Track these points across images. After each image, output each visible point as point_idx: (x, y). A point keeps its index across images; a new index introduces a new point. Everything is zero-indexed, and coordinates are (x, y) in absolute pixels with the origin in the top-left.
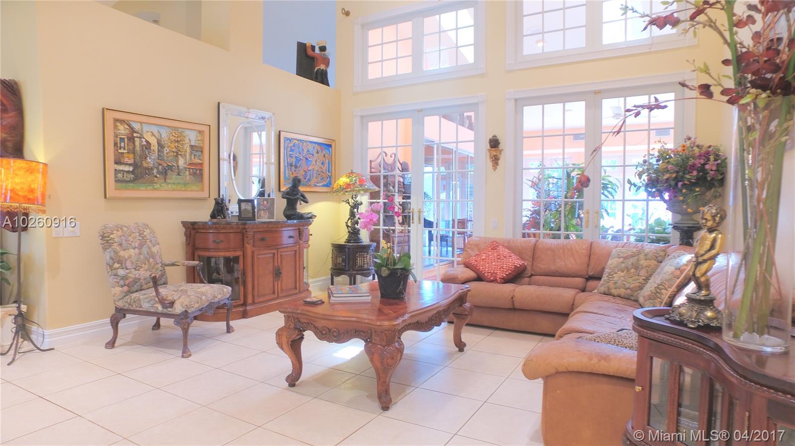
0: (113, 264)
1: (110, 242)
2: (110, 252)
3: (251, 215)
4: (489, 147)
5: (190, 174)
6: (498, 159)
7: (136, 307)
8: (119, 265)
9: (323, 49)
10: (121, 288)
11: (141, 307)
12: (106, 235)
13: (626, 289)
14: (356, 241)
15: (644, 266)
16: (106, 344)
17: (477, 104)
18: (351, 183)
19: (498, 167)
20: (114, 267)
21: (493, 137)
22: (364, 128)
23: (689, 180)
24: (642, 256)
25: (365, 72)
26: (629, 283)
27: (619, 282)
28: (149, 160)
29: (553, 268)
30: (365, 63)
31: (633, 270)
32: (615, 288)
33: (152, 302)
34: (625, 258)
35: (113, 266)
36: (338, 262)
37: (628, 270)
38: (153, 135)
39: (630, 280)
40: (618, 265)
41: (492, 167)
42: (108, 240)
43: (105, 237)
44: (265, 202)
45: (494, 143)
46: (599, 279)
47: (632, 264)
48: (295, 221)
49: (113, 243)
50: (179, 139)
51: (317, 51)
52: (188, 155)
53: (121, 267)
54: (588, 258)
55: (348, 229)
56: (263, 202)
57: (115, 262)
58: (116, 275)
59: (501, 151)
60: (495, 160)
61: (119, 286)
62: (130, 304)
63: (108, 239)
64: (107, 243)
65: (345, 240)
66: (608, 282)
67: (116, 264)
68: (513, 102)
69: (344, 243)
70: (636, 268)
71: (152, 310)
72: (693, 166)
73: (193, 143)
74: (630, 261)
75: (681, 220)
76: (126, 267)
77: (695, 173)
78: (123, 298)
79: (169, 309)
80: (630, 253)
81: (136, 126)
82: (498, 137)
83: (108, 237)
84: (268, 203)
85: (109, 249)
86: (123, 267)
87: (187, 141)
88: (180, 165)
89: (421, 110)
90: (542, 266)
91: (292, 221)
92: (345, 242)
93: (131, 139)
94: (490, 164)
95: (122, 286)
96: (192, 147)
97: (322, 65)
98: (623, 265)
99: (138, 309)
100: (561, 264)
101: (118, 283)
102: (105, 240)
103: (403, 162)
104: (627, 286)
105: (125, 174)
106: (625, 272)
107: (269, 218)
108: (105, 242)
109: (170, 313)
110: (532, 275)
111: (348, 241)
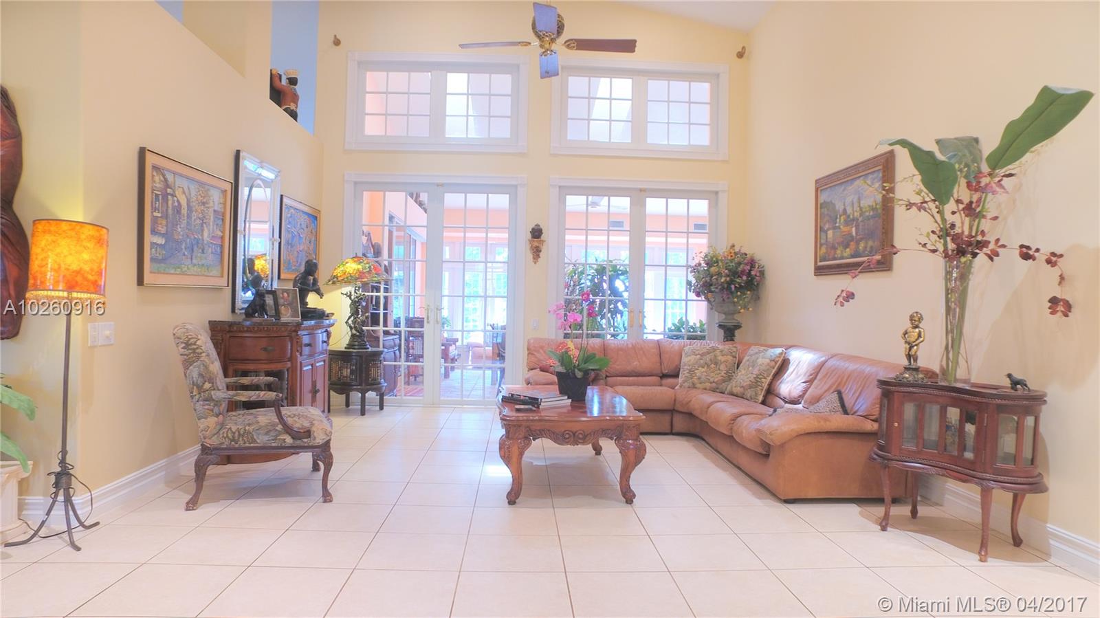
0: (204, 384)
1: (197, 351)
2: (199, 367)
3: (274, 312)
4: (529, 236)
5: (212, 253)
6: (540, 251)
7: (245, 443)
8: (210, 385)
9: (293, 81)
10: (216, 418)
11: (254, 441)
12: (192, 341)
13: (711, 383)
14: (362, 347)
15: (722, 361)
16: (187, 503)
17: (516, 186)
18: (365, 271)
19: (539, 260)
20: (204, 387)
21: (536, 225)
22: (358, 197)
23: (739, 284)
24: (718, 352)
25: (360, 125)
26: (713, 377)
27: (703, 377)
28: (179, 230)
29: (629, 368)
30: (361, 114)
31: (713, 366)
32: (700, 383)
33: (272, 434)
34: (703, 355)
35: (202, 386)
36: (345, 374)
37: (708, 366)
38: (184, 192)
39: (712, 375)
40: (697, 362)
41: (532, 260)
42: (194, 349)
43: (191, 344)
44: (285, 294)
45: (537, 233)
46: (676, 376)
47: (711, 360)
48: (313, 322)
49: (201, 353)
50: (205, 200)
51: (284, 82)
52: (211, 224)
53: (212, 388)
54: (659, 356)
55: (351, 331)
56: (283, 294)
57: (205, 381)
58: (209, 399)
59: (543, 241)
60: (536, 252)
61: (213, 415)
62: (232, 441)
63: (195, 347)
64: (194, 353)
65: (345, 346)
66: (692, 378)
67: (207, 383)
68: (558, 189)
69: (344, 350)
70: (716, 364)
71: (273, 445)
72: (743, 271)
73: (216, 208)
74: (708, 358)
75: (725, 319)
76: (217, 387)
77: (745, 278)
78: (218, 432)
79: (305, 440)
80: (705, 350)
81: (170, 177)
82: (541, 227)
83: (195, 344)
84: (288, 296)
85: (197, 361)
86: (215, 387)
87: (211, 204)
88: (205, 238)
89: (442, 185)
90: (618, 366)
91: (309, 322)
92: (346, 348)
93: (165, 196)
94: (530, 256)
95: (217, 414)
96: (215, 211)
97: (292, 104)
98: (702, 361)
99: (247, 445)
100: (635, 364)
101: (212, 410)
102: (191, 349)
103: (375, 243)
104: (712, 380)
105: (158, 249)
106: (706, 368)
107: (292, 317)
108: (190, 351)
109: (306, 445)
110: (607, 376)
111: (350, 346)
